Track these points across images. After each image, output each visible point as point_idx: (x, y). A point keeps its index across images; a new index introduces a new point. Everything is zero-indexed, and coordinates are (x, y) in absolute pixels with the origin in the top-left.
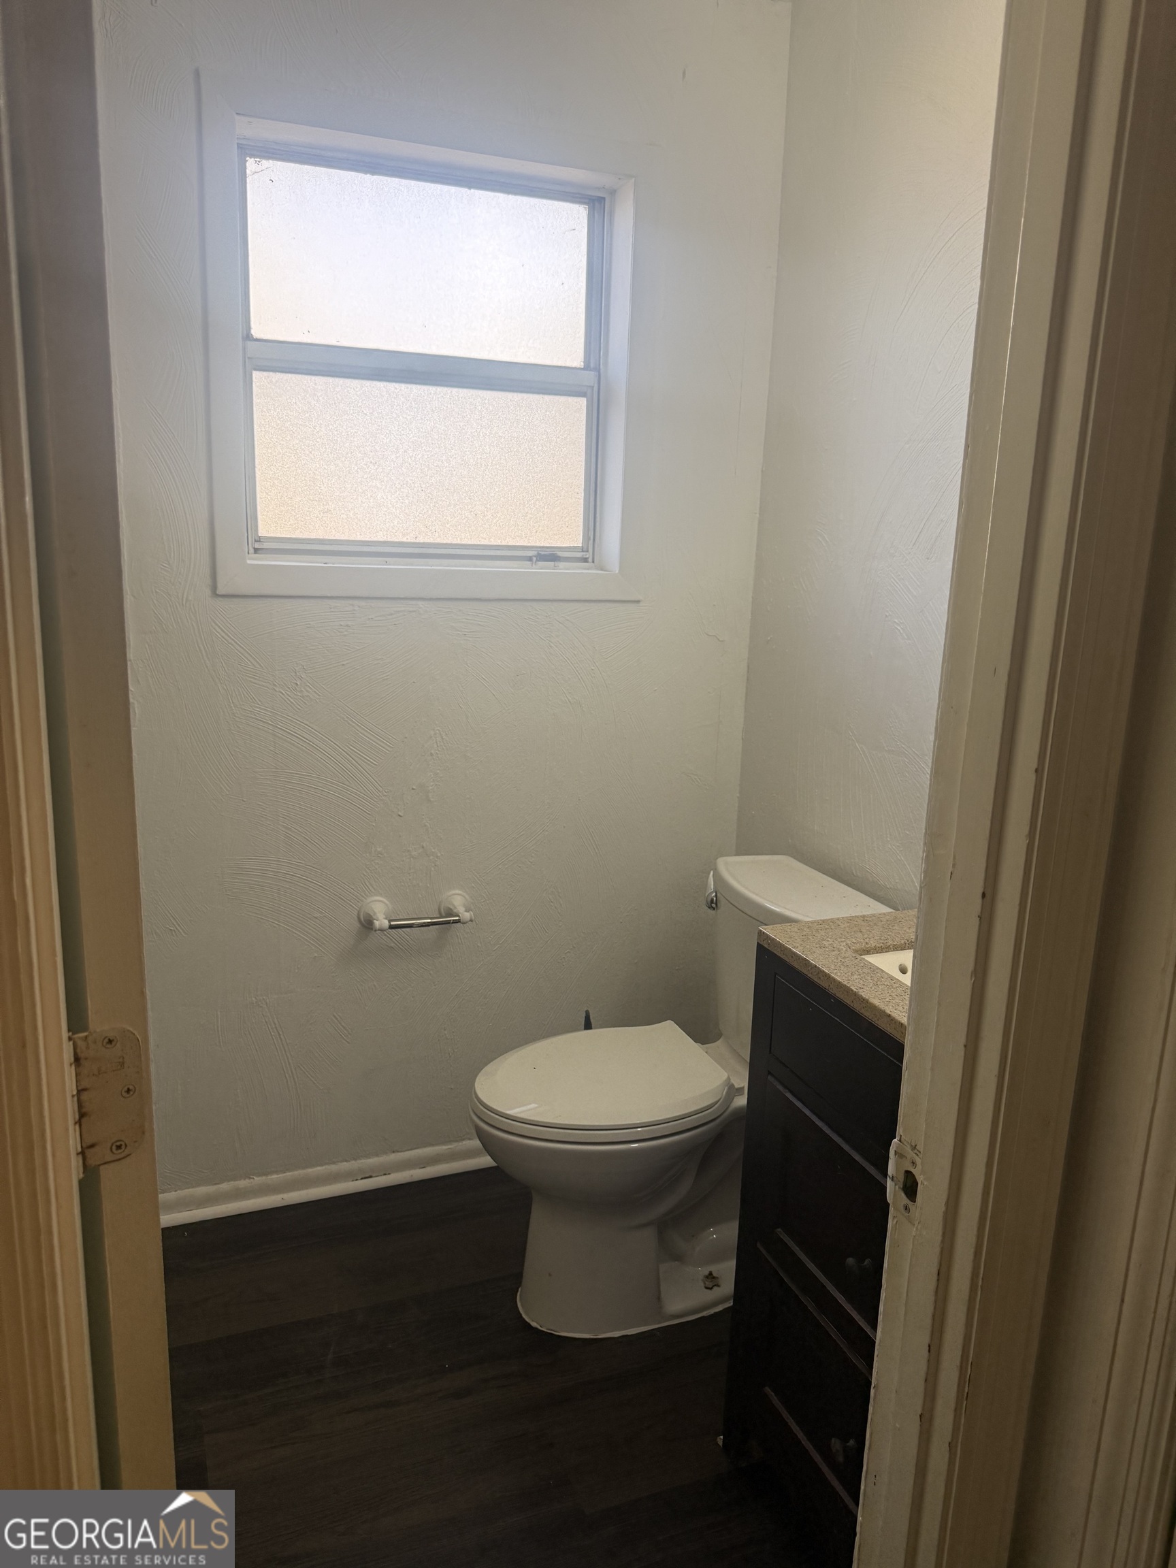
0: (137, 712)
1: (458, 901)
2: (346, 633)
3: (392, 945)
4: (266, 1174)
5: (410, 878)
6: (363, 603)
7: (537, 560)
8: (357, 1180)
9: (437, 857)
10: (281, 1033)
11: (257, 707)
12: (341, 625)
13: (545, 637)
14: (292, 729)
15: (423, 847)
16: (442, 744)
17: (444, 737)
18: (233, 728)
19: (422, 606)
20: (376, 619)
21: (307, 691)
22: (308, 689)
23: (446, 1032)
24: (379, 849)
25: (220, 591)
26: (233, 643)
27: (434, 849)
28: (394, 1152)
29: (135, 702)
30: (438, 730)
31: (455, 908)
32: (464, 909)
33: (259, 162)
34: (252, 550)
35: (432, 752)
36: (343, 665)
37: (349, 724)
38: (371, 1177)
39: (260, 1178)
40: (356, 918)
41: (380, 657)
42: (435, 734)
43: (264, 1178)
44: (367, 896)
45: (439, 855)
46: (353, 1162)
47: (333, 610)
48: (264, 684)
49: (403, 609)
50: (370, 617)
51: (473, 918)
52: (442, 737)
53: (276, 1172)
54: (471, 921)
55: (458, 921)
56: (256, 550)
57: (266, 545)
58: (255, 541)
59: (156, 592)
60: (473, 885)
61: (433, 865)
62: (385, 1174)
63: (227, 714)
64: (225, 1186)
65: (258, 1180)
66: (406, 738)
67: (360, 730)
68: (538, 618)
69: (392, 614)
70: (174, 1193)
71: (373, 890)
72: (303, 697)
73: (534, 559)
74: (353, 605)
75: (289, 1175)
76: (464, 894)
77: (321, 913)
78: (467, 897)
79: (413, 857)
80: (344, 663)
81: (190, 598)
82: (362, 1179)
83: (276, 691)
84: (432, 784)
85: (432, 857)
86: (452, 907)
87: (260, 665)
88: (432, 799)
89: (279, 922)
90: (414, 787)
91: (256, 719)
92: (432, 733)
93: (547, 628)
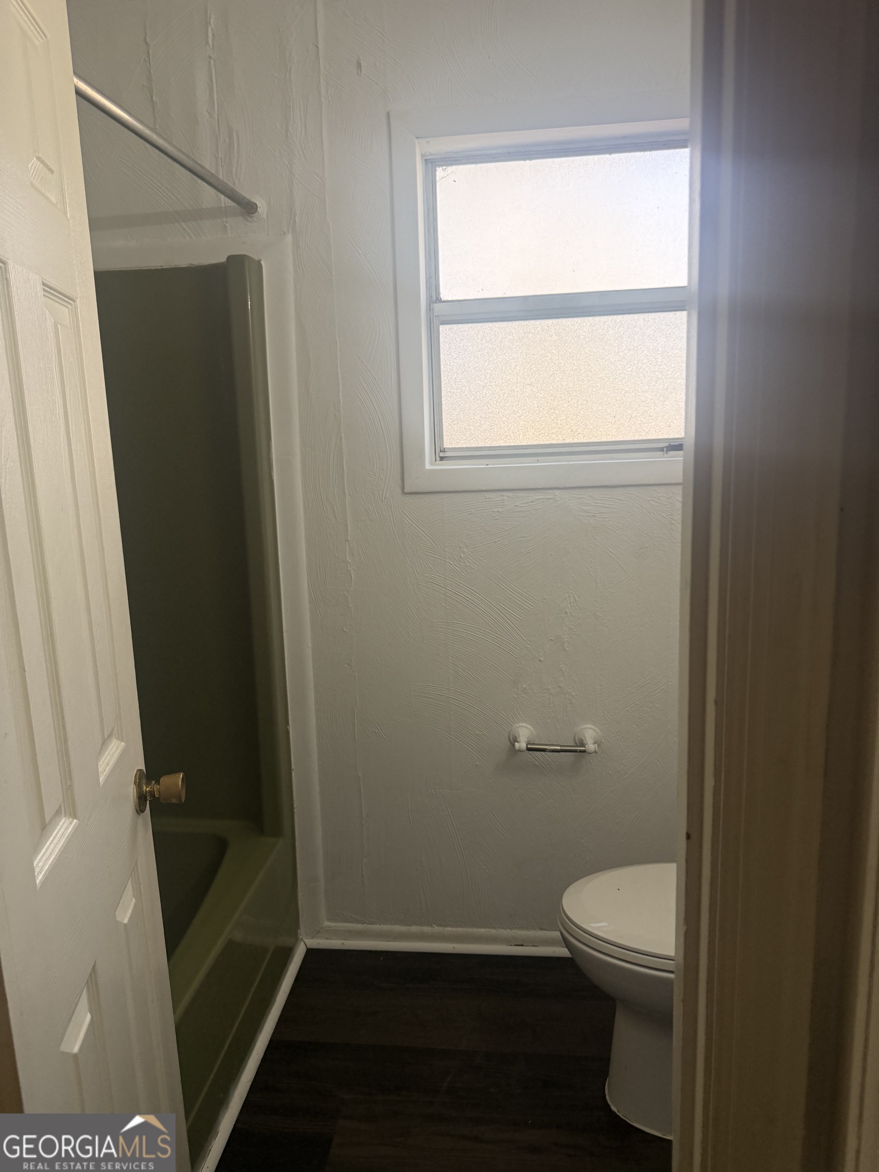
0: (352, 576)
1: (590, 734)
2: (497, 517)
3: (537, 763)
4: (444, 926)
5: (550, 711)
6: (510, 494)
7: (668, 450)
8: (511, 945)
9: (572, 696)
10: (453, 819)
11: (433, 574)
12: (494, 512)
13: (667, 516)
14: (457, 590)
15: (560, 687)
16: (575, 604)
17: (577, 599)
18: (416, 589)
19: (557, 494)
20: (521, 505)
21: (469, 562)
22: (470, 560)
23: (583, 841)
24: (524, 686)
25: (407, 490)
26: (417, 528)
27: (569, 689)
28: (541, 929)
29: (351, 570)
30: (572, 593)
31: (586, 740)
32: (592, 742)
33: (445, 169)
34: (438, 459)
35: (567, 610)
36: (495, 542)
37: (501, 587)
38: (522, 945)
39: (439, 928)
40: (507, 738)
41: (524, 535)
42: (569, 596)
43: (442, 928)
44: (516, 722)
45: (574, 694)
46: (509, 930)
47: (487, 500)
48: (438, 557)
49: (542, 497)
50: (516, 504)
51: (597, 750)
52: (575, 599)
53: (451, 926)
54: (596, 752)
55: (584, 751)
56: (442, 459)
57: (447, 454)
58: (441, 451)
59: (365, 492)
60: (604, 722)
61: (569, 702)
62: (533, 946)
63: (413, 579)
64: (414, 929)
65: (437, 929)
66: (545, 599)
67: (509, 592)
68: (660, 500)
69: (533, 502)
70: (378, 925)
71: (521, 718)
72: (466, 567)
73: (665, 449)
74: (503, 496)
75: (460, 930)
76: (596, 728)
77: (480, 731)
78: (598, 731)
79: (552, 695)
80: (496, 540)
81: (387, 496)
82: (515, 945)
83: (447, 562)
84: (567, 636)
85: (567, 696)
86: (583, 738)
87: (435, 543)
88: (567, 649)
89: (451, 735)
90: (552, 639)
91: (432, 583)
92: (567, 595)
93: (669, 508)
